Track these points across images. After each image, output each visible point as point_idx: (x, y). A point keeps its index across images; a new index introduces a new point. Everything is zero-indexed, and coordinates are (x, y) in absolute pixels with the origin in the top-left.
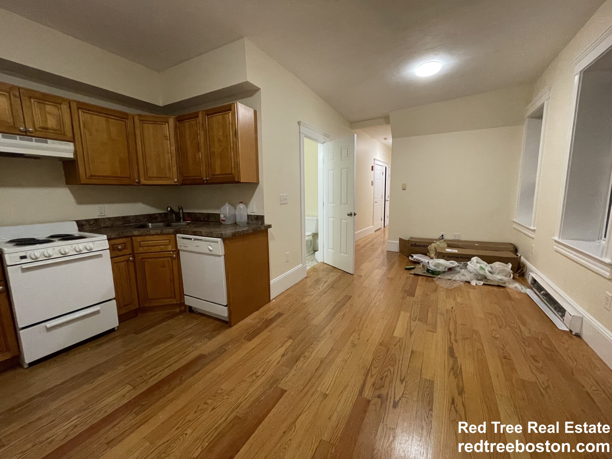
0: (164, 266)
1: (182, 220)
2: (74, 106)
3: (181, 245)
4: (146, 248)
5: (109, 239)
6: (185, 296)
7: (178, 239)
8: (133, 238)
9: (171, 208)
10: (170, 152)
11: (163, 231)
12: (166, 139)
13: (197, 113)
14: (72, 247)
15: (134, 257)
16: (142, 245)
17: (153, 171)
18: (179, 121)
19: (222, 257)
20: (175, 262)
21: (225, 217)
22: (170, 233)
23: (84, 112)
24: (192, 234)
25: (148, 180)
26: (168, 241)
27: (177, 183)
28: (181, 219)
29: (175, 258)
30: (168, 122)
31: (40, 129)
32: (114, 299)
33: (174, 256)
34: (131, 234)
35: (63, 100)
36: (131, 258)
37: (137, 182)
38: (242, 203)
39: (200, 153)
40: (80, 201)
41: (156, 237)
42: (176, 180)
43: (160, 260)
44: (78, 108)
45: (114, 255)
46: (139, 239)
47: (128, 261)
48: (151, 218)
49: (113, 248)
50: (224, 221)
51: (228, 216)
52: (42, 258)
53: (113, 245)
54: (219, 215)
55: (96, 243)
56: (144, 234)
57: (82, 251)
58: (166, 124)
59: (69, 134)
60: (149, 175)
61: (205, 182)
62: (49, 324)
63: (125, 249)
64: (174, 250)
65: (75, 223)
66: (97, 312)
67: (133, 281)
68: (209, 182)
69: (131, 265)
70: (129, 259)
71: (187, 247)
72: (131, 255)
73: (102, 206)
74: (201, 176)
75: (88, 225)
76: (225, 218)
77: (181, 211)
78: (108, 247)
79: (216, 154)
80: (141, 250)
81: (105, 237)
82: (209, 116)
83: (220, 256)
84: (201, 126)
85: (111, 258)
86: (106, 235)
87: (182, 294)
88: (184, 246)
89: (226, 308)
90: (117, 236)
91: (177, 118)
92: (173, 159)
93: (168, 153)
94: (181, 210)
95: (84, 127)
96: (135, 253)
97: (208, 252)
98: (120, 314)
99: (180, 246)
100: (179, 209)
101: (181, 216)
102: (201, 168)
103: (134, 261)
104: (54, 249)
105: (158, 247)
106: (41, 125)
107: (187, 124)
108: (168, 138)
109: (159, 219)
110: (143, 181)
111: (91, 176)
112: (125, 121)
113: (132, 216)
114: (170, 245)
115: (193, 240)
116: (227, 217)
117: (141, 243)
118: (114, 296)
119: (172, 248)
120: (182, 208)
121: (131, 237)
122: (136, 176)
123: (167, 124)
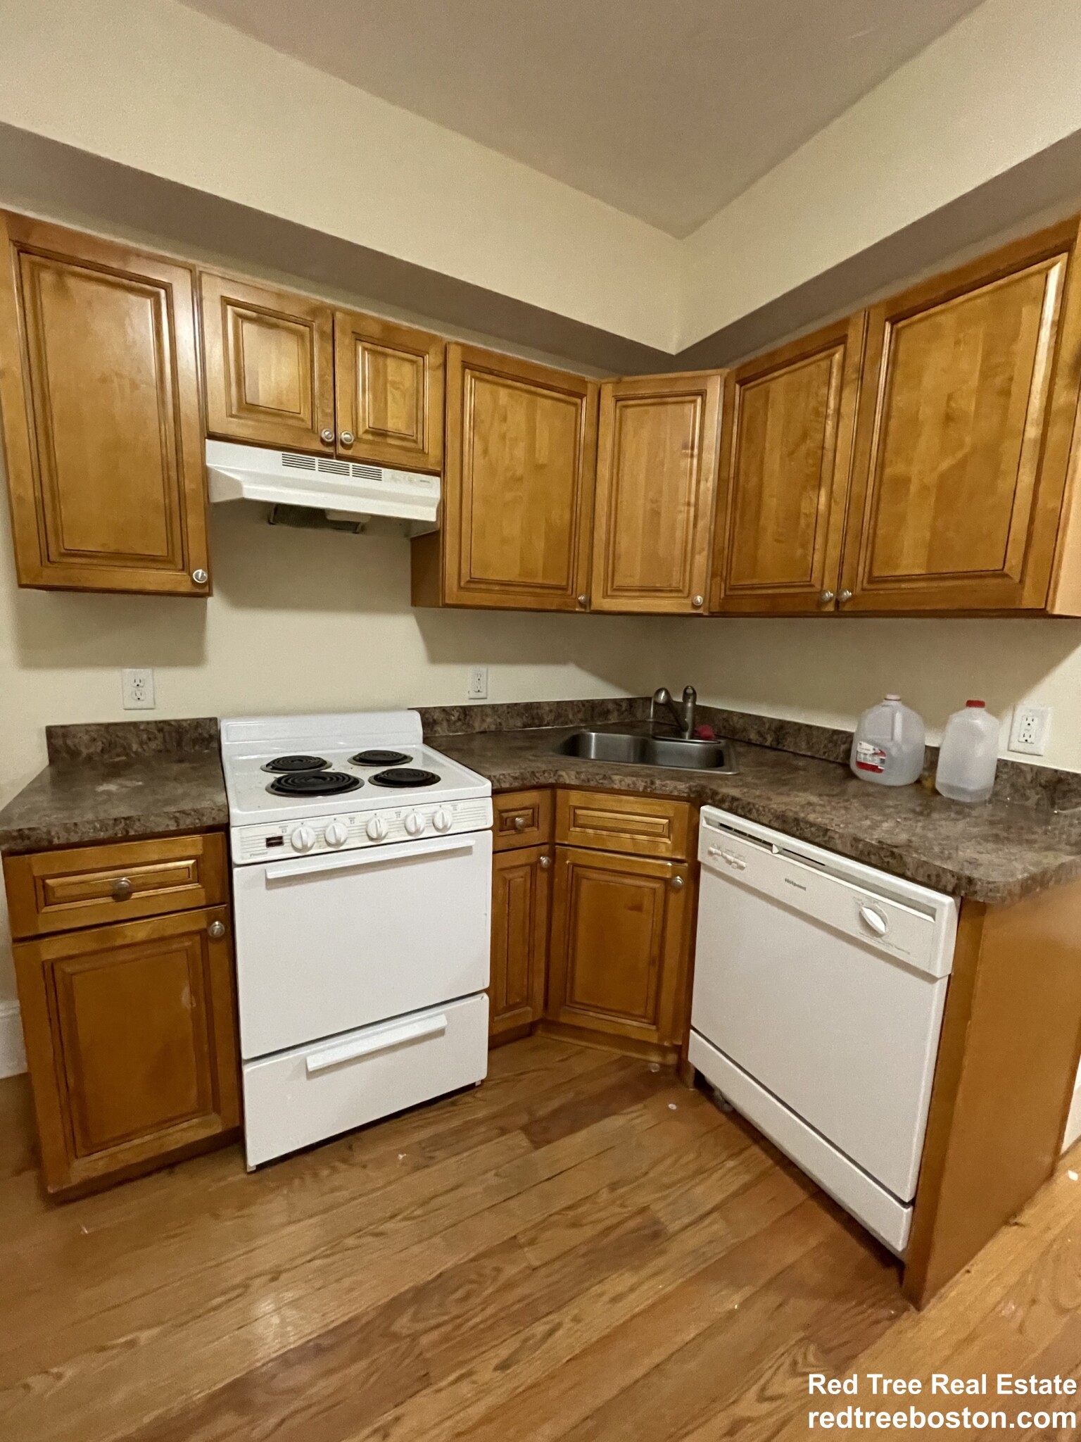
0: (638, 908)
1: (687, 734)
2: (455, 356)
3: (713, 850)
4: (590, 831)
5: (496, 792)
6: (692, 1031)
7: (703, 823)
8: (560, 792)
9: (667, 693)
10: (693, 500)
11: (652, 783)
12: (686, 455)
13: (845, 323)
14: (398, 814)
15: (552, 855)
16: (580, 822)
17: (633, 571)
18: (743, 382)
19: (938, 983)
20: (676, 901)
21: (882, 753)
22: (676, 793)
23: (477, 378)
24: (776, 825)
25: (612, 597)
26: (665, 821)
27: (700, 611)
28: (686, 730)
29: (677, 889)
30: (702, 394)
31: (370, 437)
32: (486, 991)
33: (679, 880)
34: (552, 781)
35: (433, 339)
36: (544, 860)
37: (581, 604)
38: (980, 704)
39: (823, 493)
40: (436, 656)
41: (628, 802)
42: (699, 599)
43: (629, 881)
44: (465, 365)
45: (503, 844)
46: (575, 798)
47: (535, 866)
48: (594, 711)
49: (502, 824)
50: (874, 769)
51: (894, 752)
52: (320, 847)
53: (501, 812)
54: (848, 738)
55: (460, 805)
56: (592, 783)
57: (423, 830)
58: (694, 402)
59: (433, 450)
60: (619, 581)
61: (830, 608)
62: (317, 1058)
63: (533, 825)
64: (679, 857)
65: (417, 716)
66: (440, 1033)
67: (541, 932)
68: (847, 608)
69: (542, 878)
70: (540, 861)
71: (742, 868)
72: (545, 848)
73: (483, 669)
74: (812, 586)
75: (445, 724)
76: (883, 761)
77: (690, 705)
78: (490, 823)
79: (914, 488)
80: (575, 835)
81: (487, 786)
82: (900, 325)
83: (932, 979)
84: (851, 375)
85: (494, 853)
86: (489, 778)
87: (683, 1022)
88: (730, 862)
89: (907, 1211)
90: (516, 784)
91: (739, 370)
92: (701, 524)
93: (689, 504)
94: (690, 700)
95: (474, 428)
96: (558, 841)
97: (855, 930)
98: (495, 1032)
99: (711, 853)
100: (686, 696)
101: (688, 718)
102: (818, 556)
103: (551, 870)
104: (352, 819)
105: (628, 836)
106: (371, 426)
107: (779, 385)
108: (696, 451)
109: (613, 719)
110: (600, 603)
111: (472, 581)
112: (575, 404)
113: (548, 703)
114: (669, 837)
115: (775, 850)
116: (892, 758)
117: (579, 812)
118: (487, 985)
119: (675, 848)
120: (694, 693)
121: (553, 787)
122: (581, 581)
123: (699, 400)
